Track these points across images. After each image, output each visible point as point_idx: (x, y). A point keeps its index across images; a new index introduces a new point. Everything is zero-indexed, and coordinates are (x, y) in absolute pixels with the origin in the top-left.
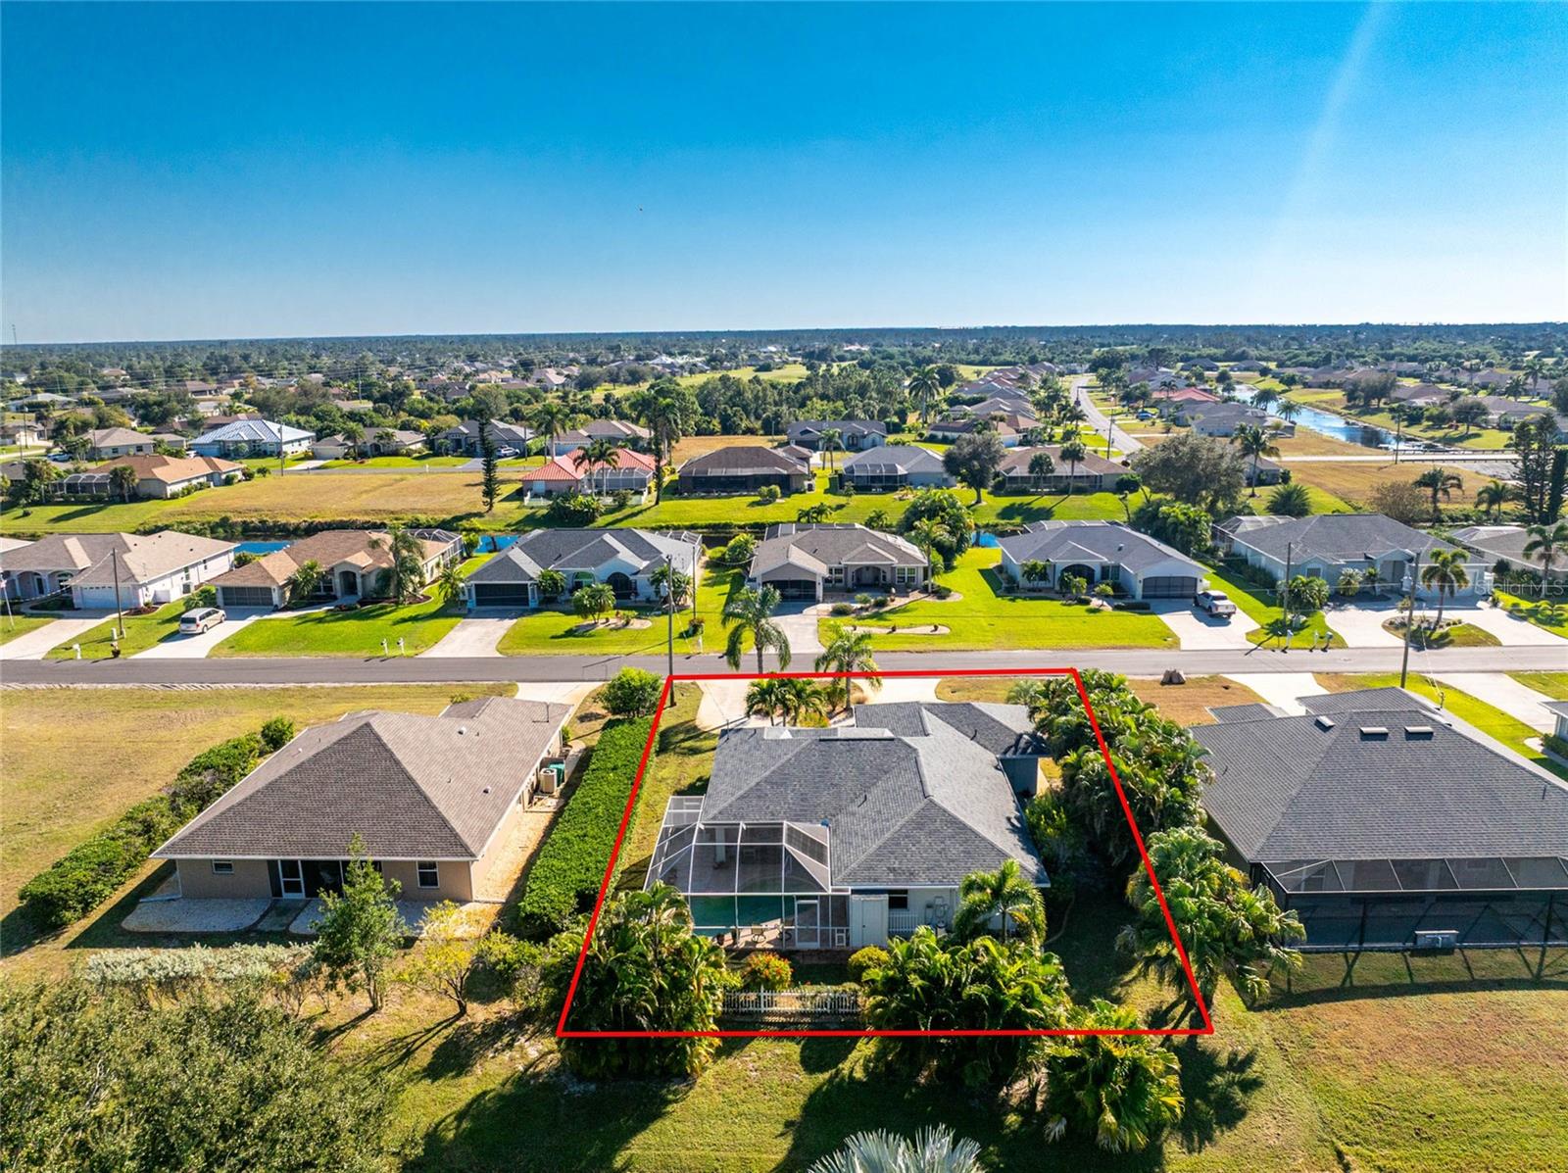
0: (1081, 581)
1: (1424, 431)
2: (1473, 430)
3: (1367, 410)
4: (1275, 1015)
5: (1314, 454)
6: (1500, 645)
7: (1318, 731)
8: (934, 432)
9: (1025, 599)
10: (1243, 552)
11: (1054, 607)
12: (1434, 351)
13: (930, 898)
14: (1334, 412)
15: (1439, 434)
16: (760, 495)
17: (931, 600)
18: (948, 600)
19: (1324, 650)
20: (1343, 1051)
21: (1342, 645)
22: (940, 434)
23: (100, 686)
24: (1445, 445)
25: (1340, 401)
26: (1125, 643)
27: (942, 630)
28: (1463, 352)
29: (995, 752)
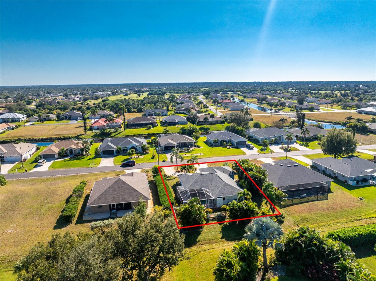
0: (225, 143)
1: (274, 108)
2: (283, 107)
3: (262, 103)
4: (284, 209)
5: (256, 114)
6: (299, 150)
7: (281, 166)
8: (177, 111)
9: (215, 147)
10: (252, 136)
11: (221, 148)
12: (271, 89)
13: (228, 198)
14: (255, 104)
15: (277, 108)
16: (147, 127)
17: (197, 148)
18: (200, 148)
19: (271, 153)
20: (294, 212)
21: (274, 152)
22: (179, 112)
23: (29, 178)
24: (279, 111)
25: (256, 101)
26: (237, 154)
27: (202, 154)
28: (277, 89)
29: (228, 174)
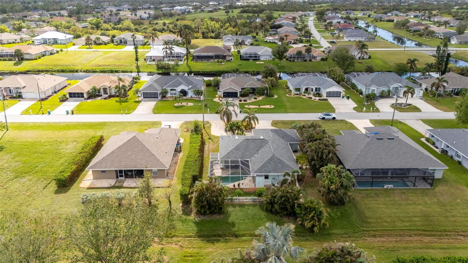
6: (421, 112)
7: (367, 138)
18: (273, 97)
21: (379, 111)
27: (272, 106)
29: (288, 142)
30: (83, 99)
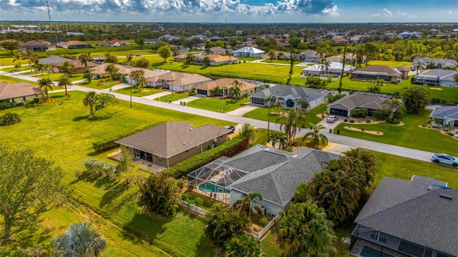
30: (205, 96)
